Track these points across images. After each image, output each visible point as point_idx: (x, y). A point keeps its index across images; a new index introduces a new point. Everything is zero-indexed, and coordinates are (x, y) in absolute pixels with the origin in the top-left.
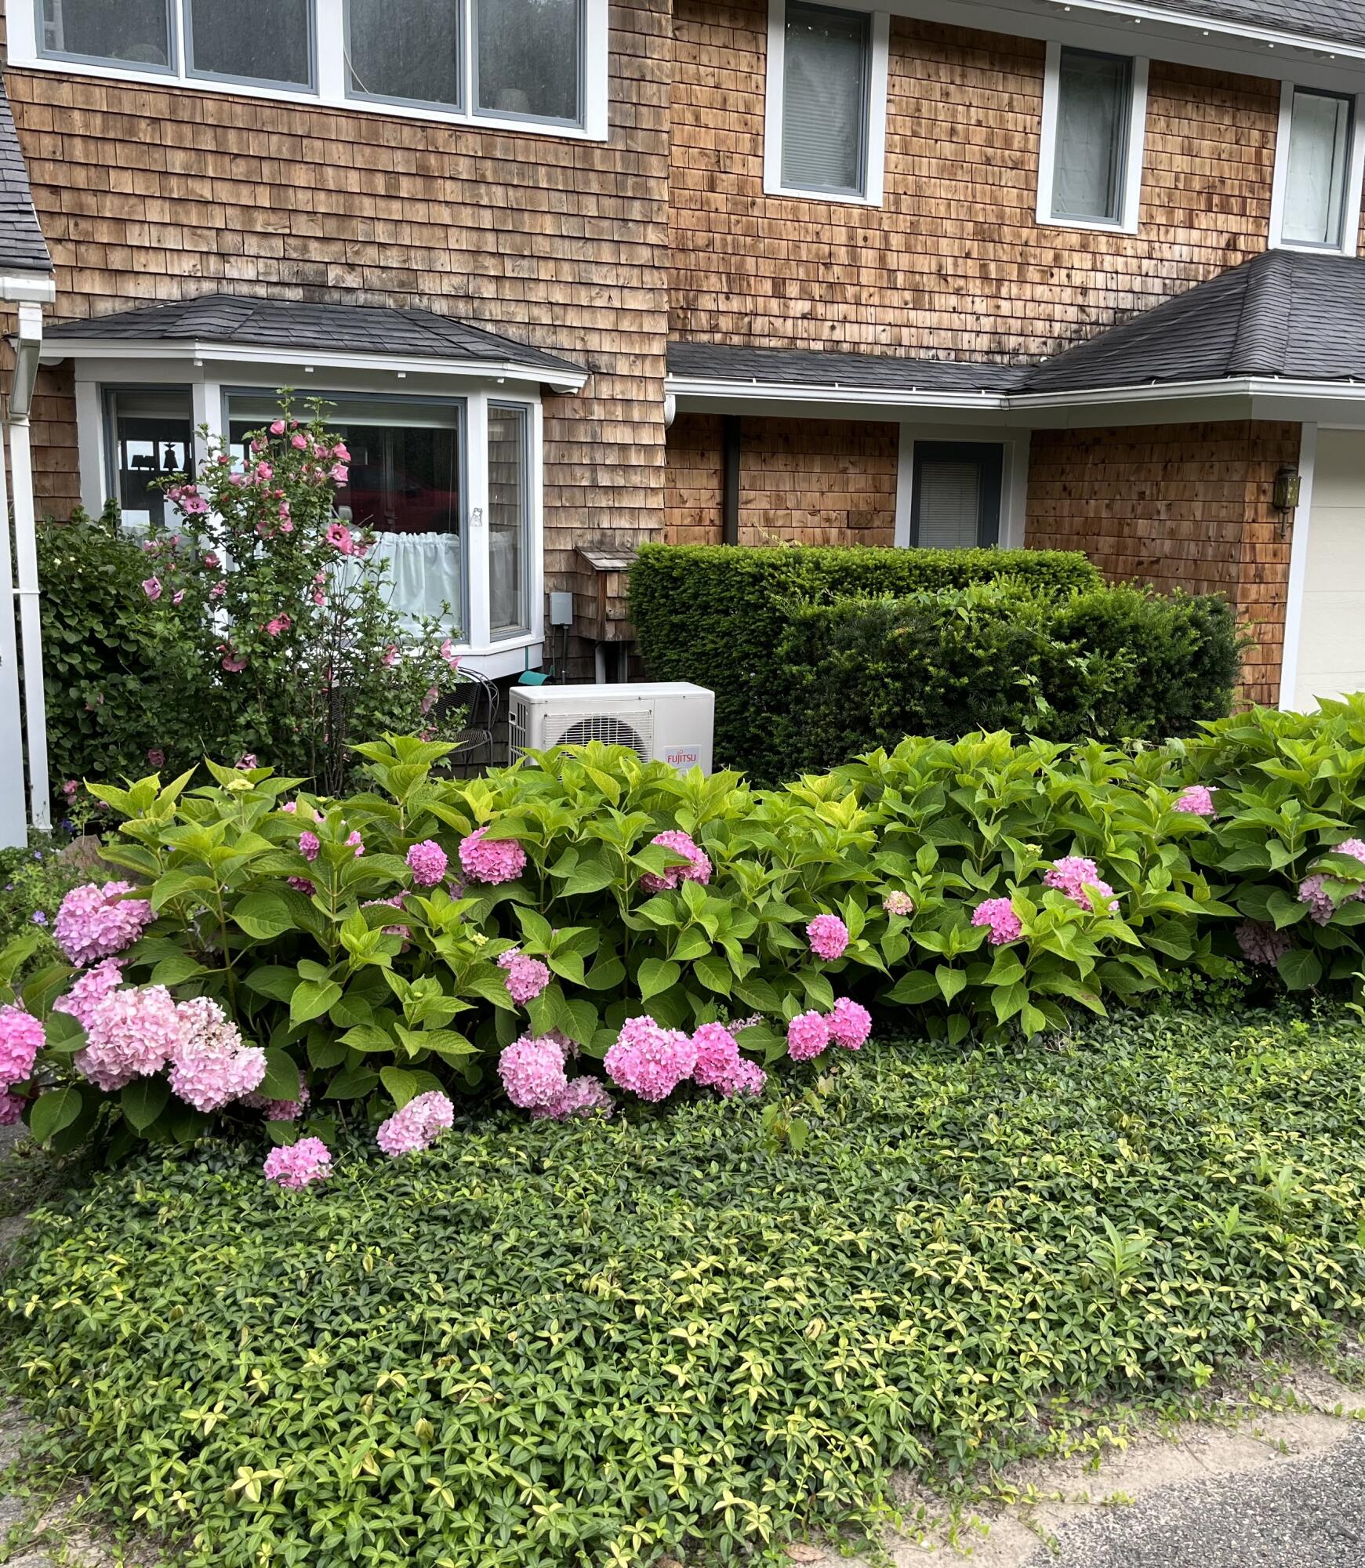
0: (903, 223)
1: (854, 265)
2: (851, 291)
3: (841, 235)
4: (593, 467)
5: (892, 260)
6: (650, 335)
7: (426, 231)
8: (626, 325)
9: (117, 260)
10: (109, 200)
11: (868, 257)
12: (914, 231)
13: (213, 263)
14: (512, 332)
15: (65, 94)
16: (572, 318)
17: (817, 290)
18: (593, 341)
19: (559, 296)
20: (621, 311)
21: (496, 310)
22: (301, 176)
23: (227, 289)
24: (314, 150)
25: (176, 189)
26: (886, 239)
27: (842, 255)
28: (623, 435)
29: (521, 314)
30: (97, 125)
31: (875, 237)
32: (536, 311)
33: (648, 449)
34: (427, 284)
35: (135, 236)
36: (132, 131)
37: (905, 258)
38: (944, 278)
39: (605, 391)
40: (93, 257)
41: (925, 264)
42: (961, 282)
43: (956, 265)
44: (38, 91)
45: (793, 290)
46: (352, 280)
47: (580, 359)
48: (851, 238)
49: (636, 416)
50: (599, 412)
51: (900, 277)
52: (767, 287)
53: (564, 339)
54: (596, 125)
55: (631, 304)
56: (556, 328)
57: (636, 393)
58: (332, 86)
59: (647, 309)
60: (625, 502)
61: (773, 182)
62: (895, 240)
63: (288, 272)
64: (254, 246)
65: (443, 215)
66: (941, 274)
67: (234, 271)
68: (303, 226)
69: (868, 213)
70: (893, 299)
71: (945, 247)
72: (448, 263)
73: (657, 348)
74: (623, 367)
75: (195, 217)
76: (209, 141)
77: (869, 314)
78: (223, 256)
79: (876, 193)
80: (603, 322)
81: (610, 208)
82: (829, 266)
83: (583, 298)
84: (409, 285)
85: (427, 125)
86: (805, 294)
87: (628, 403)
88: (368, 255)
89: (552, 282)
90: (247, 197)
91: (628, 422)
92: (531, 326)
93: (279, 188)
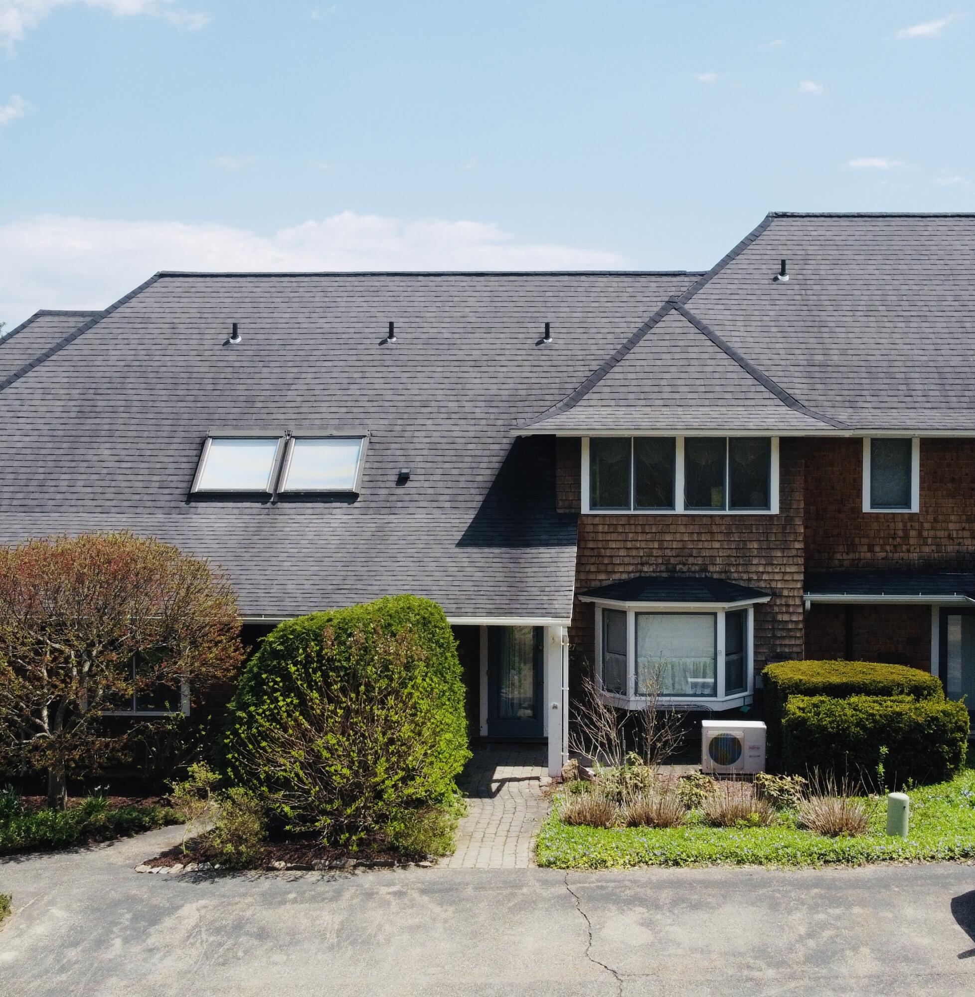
0: (930, 518)
1: (906, 537)
2: (904, 548)
3: (900, 525)
4: (773, 629)
5: (925, 534)
6: (797, 581)
7: (711, 551)
8: (787, 577)
9: (610, 568)
10: (608, 551)
11: (913, 533)
12: (936, 520)
13: (639, 566)
14: (742, 584)
15: (597, 521)
16: (765, 577)
17: (888, 548)
18: (774, 585)
19: (761, 569)
20: (785, 573)
21: (736, 576)
22: (668, 537)
23: (643, 575)
24: (672, 528)
25: (629, 545)
26: (922, 526)
27: (900, 533)
28: (786, 618)
29: (745, 577)
30: (606, 529)
31: (916, 525)
32: (751, 575)
33: (797, 622)
34: (711, 568)
35: (617, 561)
36: (616, 529)
37: (932, 533)
38: (953, 539)
39: (778, 602)
40: (602, 568)
41: (941, 534)
42: (961, 540)
43: (957, 533)
44: (590, 521)
45: (877, 549)
46: (685, 569)
47: (769, 591)
48: (905, 526)
49: (791, 610)
50: (776, 609)
51: (930, 541)
52: (865, 548)
53: (763, 584)
54: (775, 508)
55: (788, 570)
56: (759, 580)
57: (791, 602)
58: (680, 508)
59: (795, 571)
60: (787, 642)
61: (866, 507)
62: (926, 526)
63: (663, 568)
64: (652, 560)
65: (717, 545)
66: (950, 537)
67: (645, 569)
68: (668, 553)
69: (912, 516)
70: (927, 549)
71: (951, 526)
72: (718, 561)
73: (799, 585)
74: (785, 593)
75: (634, 553)
76: (639, 529)
77: (914, 556)
78: (642, 564)
79: (915, 507)
80: (777, 577)
81: (780, 537)
82: (894, 538)
83: (769, 569)
84: (704, 569)
85: (711, 516)
86: (883, 550)
87: (788, 606)
88: (691, 560)
89: (758, 565)
90: (651, 545)
91: (787, 612)
92: (750, 580)
93: (661, 541)
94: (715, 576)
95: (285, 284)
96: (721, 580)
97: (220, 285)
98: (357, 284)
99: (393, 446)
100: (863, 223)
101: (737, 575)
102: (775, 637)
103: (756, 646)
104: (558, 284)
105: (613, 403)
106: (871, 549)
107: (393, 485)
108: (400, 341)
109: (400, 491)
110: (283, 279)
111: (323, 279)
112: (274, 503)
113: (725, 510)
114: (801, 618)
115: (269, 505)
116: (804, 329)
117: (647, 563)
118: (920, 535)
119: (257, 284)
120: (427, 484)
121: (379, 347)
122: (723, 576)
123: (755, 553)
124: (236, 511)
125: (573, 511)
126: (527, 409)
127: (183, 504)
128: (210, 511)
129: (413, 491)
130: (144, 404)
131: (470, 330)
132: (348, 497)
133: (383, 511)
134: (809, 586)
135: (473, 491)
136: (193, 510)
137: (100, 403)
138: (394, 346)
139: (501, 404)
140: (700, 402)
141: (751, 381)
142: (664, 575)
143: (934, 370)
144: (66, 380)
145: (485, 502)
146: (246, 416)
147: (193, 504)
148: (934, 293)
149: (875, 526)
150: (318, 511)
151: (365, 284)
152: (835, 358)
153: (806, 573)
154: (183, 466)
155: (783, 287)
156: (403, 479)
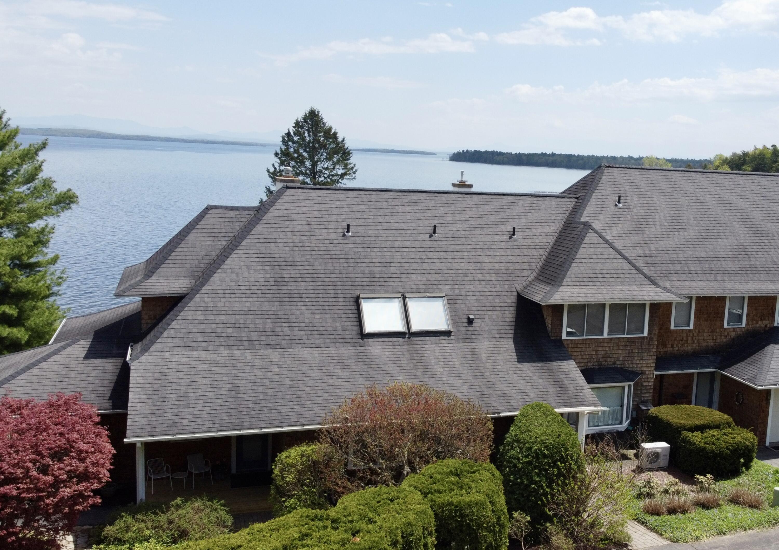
0: (697, 331)
1: (687, 340)
2: (686, 345)
3: (685, 335)
4: (641, 389)
5: (695, 338)
6: (652, 366)
7: (618, 355)
8: (649, 365)
11: (690, 338)
12: (699, 332)
14: (630, 369)
15: (569, 342)
17: (679, 345)
18: (643, 369)
21: (627, 366)
22: (600, 349)
23: (588, 367)
24: (602, 345)
25: (582, 353)
27: (685, 339)
28: (646, 384)
29: (631, 366)
30: (573, 346)
31: (691, 334)
32: (634, 365)
33: (651, 386)
34: (617, 363)
36: (577, 346)
37: (697, 338)
39: (644, 377)
41: (700, 338)
42: (708, 341)
43: (707, 338)
45: (675, 346)
46: (606, 363)
47: (640, 372)
48: (687, 335)
49: (649, 380)
50: (643, 380)
51: (696, 341)
52: (670, 346)
53: (638, 369)
54: (646, 334)
55: (649, 362)
56: (637, 367)
57: (649, 377)
58: (606, 335)
59: (652, 362)
60: (646, 395)
61: (672, 327)
62: (695, 335)
63: (596, 364)
64: (592, 360)
65: (620, 352)
66: (704, 340)
67: (589, 364)
68: (600, 356)
69: (690, 330)
70: (694, 345)
71: (705, 334)
72: (621, 359)
73: (653, 369)
74: (647, 372)
75: (584, 357)
76: (587, 346)
77: (689, 348)
78: (588, 362)
79: (692, 327)
80: (644, 365)
81: (647, 347)
82: (682, 341)
83: (641, 362)
84: (614, 363)
85: (619, 338)
86: (677, 346)
87: (648, 378)
88: (609, 359)
89: (637, 360)
90: (592, 353)
91: (647, 381)
92: (633, 367)
93: (596, 351)
94: (619, 366)
95: (363, 196)
96: (621, 368)
97: (326, 195)
98: (403, 197)
99: (458, 301)
100: (644, 173)
101: (629, 366)
102: (641, 393)
103: (633, 398)
104: (507, 201)
105: (578, 284)
106: (672, 346)
107: (466, 325)
108: (440, 236)
109: (470, 328)
110: (361, 192)
111: (383, 193)
112: (409, 338)
113: (624, 334)
114: (652, 384)
115: (406, 339)
116: (636, 235)
117: (590, 362)
118: (692, 338)
119: (347, 196)
120: (483, 324)
121: (429, 239)
122: (622, 366)
123: (636, 354)
124: (390, 343)
125: (558, 338)
126: (517, 278)
127: (360, 340)
128: (377, 344)
129: (478, 328)
130: (312, 276)
131: (473, 229)
132: (447, 333)
133: (467, 341)
134: (657, 369)
135: (507, 328)
136: (367, 343)
137: (285, 275)
138: (437, 239)
139: (503, 275)
140: (616, 283)
141: (635, 271)
142: (597, 367)
143: (696, 259)
144: (258, 259)
145: (515, 333)
146: (373, 284)
147: (365, 340)
148: (684, 215)
149: (675, 335)
150: (434, 342)
151: (409, 197)
152: (654, 252)
153: (656, 363)
154: (351, 316)
155: (620, 210)
156: (470, 322)
